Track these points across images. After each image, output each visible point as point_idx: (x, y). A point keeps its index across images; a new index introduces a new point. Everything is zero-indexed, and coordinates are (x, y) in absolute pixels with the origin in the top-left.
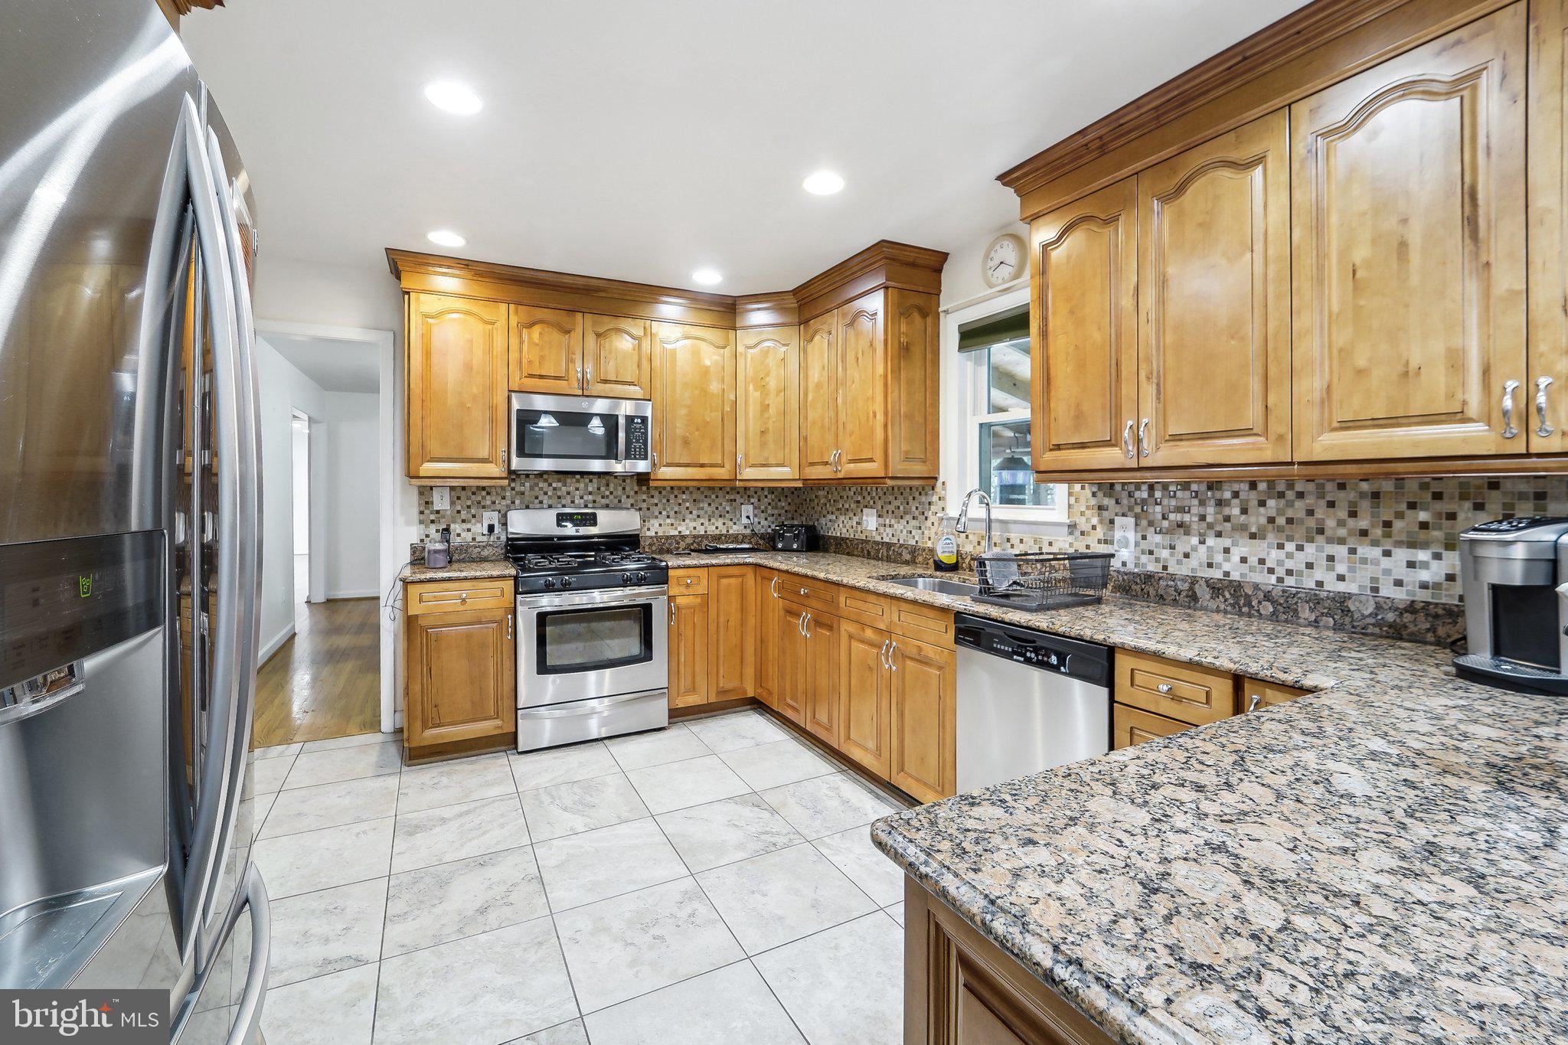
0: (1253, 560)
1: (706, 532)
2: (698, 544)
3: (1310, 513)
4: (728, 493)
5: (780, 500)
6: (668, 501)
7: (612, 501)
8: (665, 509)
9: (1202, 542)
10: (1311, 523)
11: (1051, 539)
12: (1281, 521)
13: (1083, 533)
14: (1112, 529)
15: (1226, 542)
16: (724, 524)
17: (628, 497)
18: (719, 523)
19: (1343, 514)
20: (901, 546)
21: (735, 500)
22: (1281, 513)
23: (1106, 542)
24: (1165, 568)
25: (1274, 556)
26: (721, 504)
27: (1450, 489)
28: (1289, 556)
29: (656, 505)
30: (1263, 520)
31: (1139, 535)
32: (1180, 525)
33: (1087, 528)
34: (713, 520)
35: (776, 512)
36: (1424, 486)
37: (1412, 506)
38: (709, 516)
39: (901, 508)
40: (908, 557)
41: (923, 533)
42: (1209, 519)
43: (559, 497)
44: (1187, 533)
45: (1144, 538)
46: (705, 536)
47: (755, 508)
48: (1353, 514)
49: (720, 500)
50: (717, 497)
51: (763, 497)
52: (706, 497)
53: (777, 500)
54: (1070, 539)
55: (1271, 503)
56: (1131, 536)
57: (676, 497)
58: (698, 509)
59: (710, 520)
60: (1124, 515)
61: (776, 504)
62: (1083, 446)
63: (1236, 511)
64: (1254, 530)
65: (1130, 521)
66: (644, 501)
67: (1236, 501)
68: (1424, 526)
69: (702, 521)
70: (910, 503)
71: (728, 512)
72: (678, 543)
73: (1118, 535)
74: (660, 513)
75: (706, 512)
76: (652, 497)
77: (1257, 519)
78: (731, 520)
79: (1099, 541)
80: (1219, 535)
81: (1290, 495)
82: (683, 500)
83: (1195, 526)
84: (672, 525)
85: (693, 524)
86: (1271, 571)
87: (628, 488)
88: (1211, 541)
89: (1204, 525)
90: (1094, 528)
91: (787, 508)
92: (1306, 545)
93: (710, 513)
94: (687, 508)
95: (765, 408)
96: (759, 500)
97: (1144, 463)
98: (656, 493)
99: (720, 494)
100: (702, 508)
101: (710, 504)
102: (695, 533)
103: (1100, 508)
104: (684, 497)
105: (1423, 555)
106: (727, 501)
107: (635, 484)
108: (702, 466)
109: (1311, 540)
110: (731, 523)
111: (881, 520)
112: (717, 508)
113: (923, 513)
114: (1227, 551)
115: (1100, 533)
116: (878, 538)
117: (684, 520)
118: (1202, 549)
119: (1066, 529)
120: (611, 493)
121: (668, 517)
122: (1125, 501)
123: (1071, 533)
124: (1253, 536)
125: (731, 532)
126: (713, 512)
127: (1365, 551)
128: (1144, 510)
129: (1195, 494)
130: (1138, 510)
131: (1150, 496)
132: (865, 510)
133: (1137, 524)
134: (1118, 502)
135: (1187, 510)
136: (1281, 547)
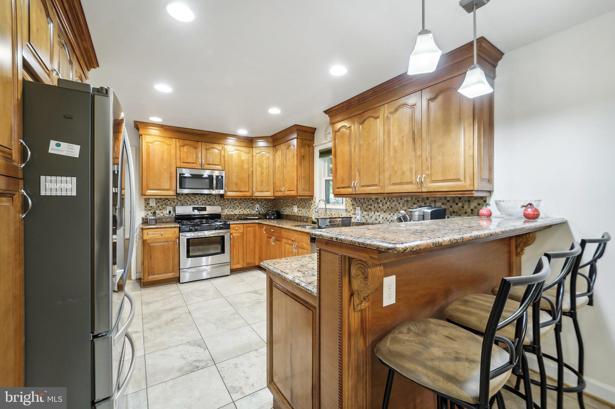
0: (385, 218)
1: (243, 213)
2: (241, 217)
3: (395, 206)
4: (251, 200)
5: (268, 203)
6: (231, 203)
7: (211, 203)
8: (229, 206)
9: (374, 213)
10: (396, 208)
11: (342, 213)
12: (390, 208)
13: (349, 212)
14: (355, 210)
15: (379, 213)
16: (250, 210)
17: (217, 202)
18: (248, 210)
19: (401, 206)
20: (304, 217)
21: (253, 203)
22: (390, 206)
23: (354, 214)
24: (367, 221)
25: (389, 217)
26: (248, 204)
27: (420, 199)
28: (392, 217)
29: (227, 204)
30: (387, 208)
32: (370, 209)
34: (246, 209)
35: (267, 207)
36: (416, 199)
37: (414, 204)
38: (245, 208)
39: (304, 205)
40: (306, 220)
41: (310, 213)
42: (376, 208)
43: (193, 202)
44: (371, 211)
45: (362, 213)
46: (243, 215)
47: (260, 205)
48: (403, 206)
49: (248, 203)
50: (247, 202)
51: (262, 202)
52: (243, 202)
53: (267, 203)
54: (346, 213)
55: (388, 203)
56: (360, 212)
57: (233, 202)
58: (241, 206)
59: (245, 209)
60: (358, 206)
61: (267, 204)
62: (344, 188)
63: (381, 205)
64: (385, 210)
65: (359, 208)
66: (222, 203)
67: (381, 203)
69: (242, 209)
70: (306, 204)
71: (251, 207)
72: (234, 217)
73: (357, 212)
74: (228, 207)
75: (243, 207)
76: (225, 202)
77: (385, 208)
78: (252, 209)
80: (378, 211)
81: (392, 201)
82: (236, 203)
83: (373, 209)
84: (232, 211)
85: (239, 211)
86: (388, 221)
87: (217, 199)
88: (376, 213)
89: (375, 209)
90: (351, 210)
91: (271, 205)
92: (395, 214)
93: (245, 207)
94: (237, 205)
95: (262, 173)
96: (261, 203)
97: (357, 193)
98: (226, 200)
99: (248, 201)
100: (242, 205)
101: (245, 204)
102: (240, 213)
103: (353, 205)
104: (236, 202)
106: (251, 203)
107: (219, 197)
108: (242, 192)
110: (252, 210)
111: (298, 209)
112: (247, 205)
113: (310, 207)
114: (379, 216)
115: (353, 212)
116: (298, 215)
117: (236, 209)
118: (374, 215)
119: (345, 211)
120: (211, 200)
121: (231, 208)
123: (346, 212)
124: (384, 212)
125: (252, 213)
126: (246, 207)
128: (362, 205)
129: (373, 201)
130: (361, 205)
131: (364, 201)
132: (294, 206)
133: (361, 209)
134: (357, 203)
135: (371, 205)
136: (390, 214)
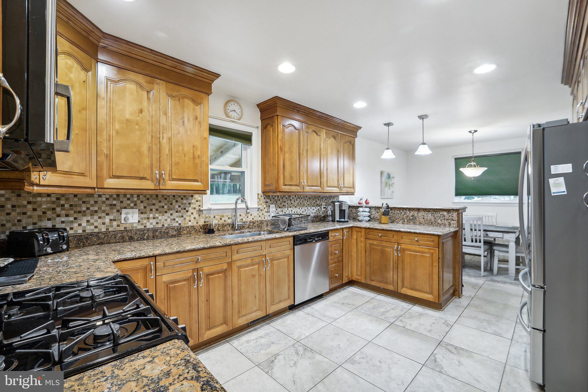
0: (296, 212)
3: (303, 201)
9: (288, 209)
11: (252, 213)
12: (299, 203)
13: (261, 210)
14: (269, 208)
15: (291, 209)
19: (306, 202)
20: (167, 228)
22: (299, 202)
23: (268, 212)
31: (276, 209)
32: (284, 206)
33: (262, 208)
36: (314, 197)
37: (313, 200)
39: (166, 207)
40: (175, 233)
41: (185, 219)
42: (289, 204)
44: (285, 208)
45: (277, 210)
54: (258, 212)
55: (298, 200)
56: (274, 209)
60: (272, 204)
63: (293, 202)
67: (293, 200)
68: (314, 203)
70: (174, 204)
73: (271, 209)
77: (296, 203)
79: (266, 212)
80: (290, 207)
81: (300, 198)
83: (286, 206)
90: (265, 208)
103: (266, 202)
105: (314, 208)
109: (303, 207)
111: (142, 216)
113: (185, 209)
114: (292, 211)
116: (142, 227)
119: (257, 209)
122: (272, 200)
123: (258, 211)
124: (296, 207)
127: (309, 208)
128: (277, 202)
129: (286, 198)
130: (275, 202)
131: (278, 198)
132: (124, 211)
133: (275, 206)
134: (271, 200)
135: (285, 202)
136: (299, 209)
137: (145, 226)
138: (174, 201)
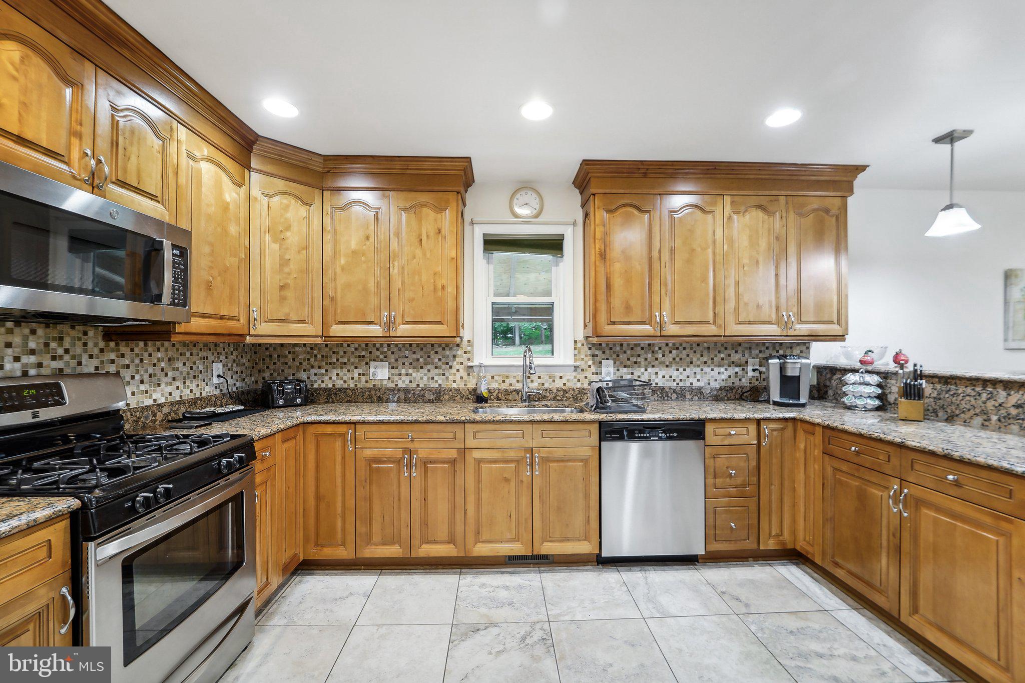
0: (667, 377)
1: (181, 397)
2: (176, 413)
3: (688, 355)
4: (201, 350)
5: (242, 357)
6: (142, 360)
7: (68, 364)
8: (138, 372)
9: (646, 370)
10: (688, 360)
11: (561, 374)
12: (678, 359)
13: (583, 370)
14: (601, 367)
15: (656, 369)
16: (198, 386)
17: (91, 357)
18: (193, 386)
19: (699, 356)
20: (423, 389)
21: (207, 358)
22: (678, 356)
23: (597, 374)
25: (675, 374)
26: (195, 363)
27: (729, 347)
28: (681, 373)
29: (128, 366)
30: (671, 359)
31: (616, 369)
32: (636, 363)
33: (585, 366)
34: (188, 382)
35: (239, 369)
36: (722, 345)
37: (719, 352)
38: (185, 378)
39: (421, 360)
40: (432, 397)
41: (447, 378)
42: (649, 360)
44: (639, 367)
46: (181, 402)
47: (224, 366)
48: (702, 356)
49: (194, 358)
50: (191, 354)
51: (229, 353)
52: (181, 354)
53: (239, 357)
54: (574, 374)
55: (674, 352)
56: (612, 369)
57: (150, 355)
58: (174, 369)
59: (185, 383)
60: (607, 359)
61: (240, 361)
62: (629, 323)
63: (660, 356)
64: (667, 364)
65: (611, 362)
66: (112, 362)
67: (660, 351)
68: (723, 359)
69: (177, 383)
70: (432, 356)
71: (201, 372)
72: (155, 415)
73: (604, 370)
74: (133, 377)
75: (181, 374)
76: (123, 356)
77: (669, 359)
78: (204, 380)
80: (653, 366)
81: (681, 348)
82: (159, 360)
83: (643, 363)
84: (146, 392)
85: (168, 389)
86: (674, 380)
87: (90, 344)
88: (650, 370)
89: (647, 362)
90: (590, 367)
91: (247, 365)
92: (687, 368)
93: (185, 373)
94: (163, 370)
96: (226, 357)
99: (195, 351)
100: (177, 369)
101: (184, 364)
102: (170, 399)
103: (593, 356)
104: (159, 355)
105: (722, 370)
106: (201, 359)
107: (100, 338)
108: (222, 318)
109: (688, 367)
110: (203, 384)
111: (393, 371)
112: (191, 368)
113: (447, 363)
114: (657, 373)
115: (593, 369)
116: (392, 385)
117: (159, 385)
118: (646, 373)
119: (573, 368)
120: (67, 351)
121: (142, 382)
122: (607, 352)
123: (575, 371)
124: (667, 366)
125: (204, 394)
126: (188, 373)
127: (707, 369)
128: (618, 356)
129: (642, 348)
130: (615, 356)
131: (621, 349)
132: (372, 363)
133: (615, 363)
134: (604, 352)
135: (639, 356)
136: (678, 370)
137: (396, 385)
138: (432, 353)
